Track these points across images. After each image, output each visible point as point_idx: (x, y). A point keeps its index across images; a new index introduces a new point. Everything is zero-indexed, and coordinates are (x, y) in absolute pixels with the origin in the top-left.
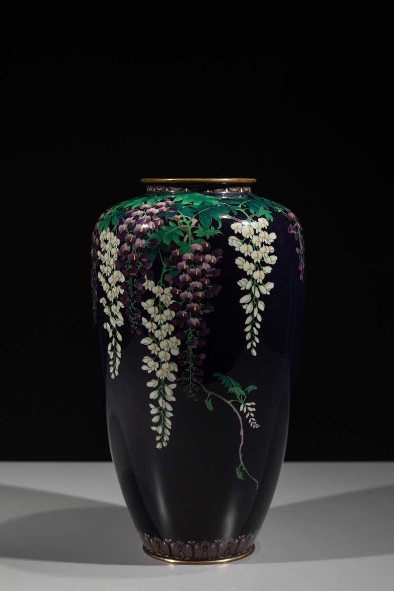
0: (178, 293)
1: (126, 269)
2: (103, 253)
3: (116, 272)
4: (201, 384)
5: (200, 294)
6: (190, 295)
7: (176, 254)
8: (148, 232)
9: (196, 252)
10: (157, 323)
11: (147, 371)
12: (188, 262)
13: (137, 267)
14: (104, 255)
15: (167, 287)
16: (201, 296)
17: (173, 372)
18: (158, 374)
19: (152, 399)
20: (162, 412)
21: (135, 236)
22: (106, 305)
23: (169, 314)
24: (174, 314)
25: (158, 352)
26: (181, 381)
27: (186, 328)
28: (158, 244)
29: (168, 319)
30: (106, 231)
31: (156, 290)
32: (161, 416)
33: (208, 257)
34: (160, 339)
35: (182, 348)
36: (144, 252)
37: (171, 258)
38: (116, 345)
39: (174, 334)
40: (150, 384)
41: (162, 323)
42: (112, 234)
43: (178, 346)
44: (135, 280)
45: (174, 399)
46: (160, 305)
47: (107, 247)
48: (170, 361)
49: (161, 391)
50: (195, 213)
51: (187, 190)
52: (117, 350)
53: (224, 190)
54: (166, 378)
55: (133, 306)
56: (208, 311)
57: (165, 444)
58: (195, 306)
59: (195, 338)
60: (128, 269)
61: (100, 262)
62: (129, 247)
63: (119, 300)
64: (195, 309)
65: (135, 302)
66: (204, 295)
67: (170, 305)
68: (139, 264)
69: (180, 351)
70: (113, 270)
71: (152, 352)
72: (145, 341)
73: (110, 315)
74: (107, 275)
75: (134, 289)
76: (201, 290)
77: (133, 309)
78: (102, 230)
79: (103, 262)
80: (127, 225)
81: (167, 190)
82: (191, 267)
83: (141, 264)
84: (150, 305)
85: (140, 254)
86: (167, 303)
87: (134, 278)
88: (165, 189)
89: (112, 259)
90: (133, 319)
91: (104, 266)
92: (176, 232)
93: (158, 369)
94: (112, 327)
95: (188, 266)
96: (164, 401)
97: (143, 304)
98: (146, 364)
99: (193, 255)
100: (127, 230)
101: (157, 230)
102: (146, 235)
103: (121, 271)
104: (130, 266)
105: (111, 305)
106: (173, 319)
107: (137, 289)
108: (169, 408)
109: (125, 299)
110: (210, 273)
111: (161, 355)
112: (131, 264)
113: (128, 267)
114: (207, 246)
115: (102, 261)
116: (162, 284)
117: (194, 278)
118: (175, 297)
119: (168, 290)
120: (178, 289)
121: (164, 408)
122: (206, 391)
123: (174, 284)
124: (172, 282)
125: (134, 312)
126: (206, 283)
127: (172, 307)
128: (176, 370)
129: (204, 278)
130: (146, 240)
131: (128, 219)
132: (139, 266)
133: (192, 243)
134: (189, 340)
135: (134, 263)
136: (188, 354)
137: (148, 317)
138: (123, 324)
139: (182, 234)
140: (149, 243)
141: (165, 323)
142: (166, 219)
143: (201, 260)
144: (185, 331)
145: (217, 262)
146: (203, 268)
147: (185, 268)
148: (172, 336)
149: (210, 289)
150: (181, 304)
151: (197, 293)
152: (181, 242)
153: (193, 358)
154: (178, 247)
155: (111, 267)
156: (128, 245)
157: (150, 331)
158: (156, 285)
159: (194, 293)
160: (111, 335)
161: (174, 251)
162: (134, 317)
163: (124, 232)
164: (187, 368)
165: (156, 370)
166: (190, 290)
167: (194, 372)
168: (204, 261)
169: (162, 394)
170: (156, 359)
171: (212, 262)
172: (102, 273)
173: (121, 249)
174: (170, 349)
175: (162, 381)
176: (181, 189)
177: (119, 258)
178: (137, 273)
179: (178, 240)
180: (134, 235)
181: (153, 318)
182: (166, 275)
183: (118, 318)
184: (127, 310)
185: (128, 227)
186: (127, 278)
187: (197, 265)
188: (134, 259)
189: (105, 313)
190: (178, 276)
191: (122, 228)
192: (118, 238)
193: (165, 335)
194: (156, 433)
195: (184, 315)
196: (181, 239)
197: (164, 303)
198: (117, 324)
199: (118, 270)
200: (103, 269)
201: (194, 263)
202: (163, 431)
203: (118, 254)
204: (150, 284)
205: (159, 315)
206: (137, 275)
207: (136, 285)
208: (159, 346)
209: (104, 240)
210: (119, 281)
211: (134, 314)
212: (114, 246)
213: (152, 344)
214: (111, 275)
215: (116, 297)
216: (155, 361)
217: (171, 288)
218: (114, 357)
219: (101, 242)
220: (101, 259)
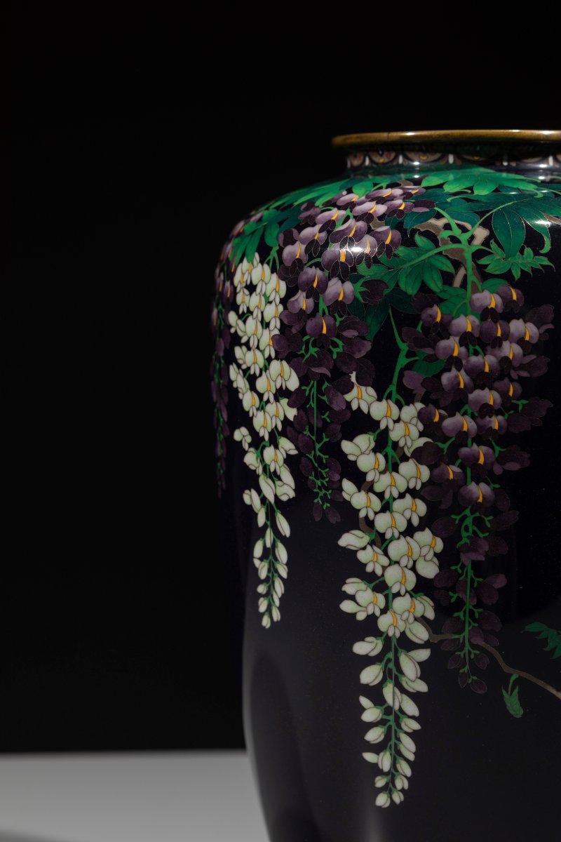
0: (437, 419)
1: (302, 356)
2: (243, 317)
3: (275, 366)
4: (493, 651)
5: (495, 422)
6: (468, 424)
7: (434, 317)
8: (360, 263)
9: (486, 314)
10: (381, 496)
11: (354, 615)
12: (465, 339)
13: (332, 353)
14: (245, 322)
15: (408, 404)
16: (496, 427)
17: (423, 620)
18: (384, 623)
19: (367, 685)
20: (392, 717)
21: (327, 273)
22: (250, 445)
23: (413, 473)
24: (425, 473)
25: (384, 568)
26: (441, 642)
27: (458, 508)
28: (386, 292)
29: (411, 486)
30: (251, 261)
31: (380, 410)
32: (390, 728)
33: (517, 326)
34: (388, 536)
35: (444, 559)
36: (348, 314)
37: (419, 329)
38: (274, 545)
39: (425, 523)
40: (361, 648)
41: (396, 494)
42: (267, 268)
43: (436, 555)
44: (326, 385)
45: (422, 687)
46: (389, 449)
47: (254, 301)
48: (414, 592)
49: (391, 665)
50: (481, 214)
51: (451, 159)
52: (276, 559)
53: (544, 158)
54: (403, 634)
55: (320, 450)
56: (514, 466)
57: (398, 798)
58: (481, 453)
59: (481, 535)
60: (307, 356)
61: (236, 340)
62: (311, 301)
63: (283, 434)
64: (481, 461)
65: (326, 440)
66: (504, 424)
67: (417, 450)
68: (336, 345)
69: (440, 567)
70: (269, 360)
72: (349, 540)
73: (260, 471)
74: (252, 372)
75: (322, 407)
76: (498, 413)
77: (319, 459)
78: (241, 261)
79: (244, 340)
80: (304, 247)
81: (401, 160)
82: (471, 351)
83: (340, 343)
84: (364, 448)
85: (339, 319)
86: (409, 443)
87: (322, 379)
88: (396, 157)
89: (266, 332)
90: (318, 483)
91: (244, 348)
92: (432, 261)
93: (384, 611)
94: (264, 500)
95: (463, 349)
96: (397, 691)
97: (347, 446)
98: (352, 598)
99: (477, 322)
100: (305, 258)
101: (383, 258)
102: (354, 269)
103: (289, 362)
104: (313, 350)
105: (264, 447)
106: (424, 485)
107: (330, 409)
108: (411, 708)
109: (300, 432)
110: (522, 367)
111: (393, 576)
112: (314, 346)
113: (307, 350)
114: (515, 298)
115: (240, 338)
116: (395, 396)
117: (480, 379)
118: (430, 429)
119: (410, 412)
120: (438, 407)
121: (396, 707)
122: (506, 669)
123: (426, 393)
124: (421, 391)
125: (323, 466)
126: (511, 393)
127: (419, 455)
128: (431, 615)
129: (506, 380)
130: (354, 282)
131: (308, 232)
132: (335, 350)
133: (475, 290)
134: (465, 540)
135: (323, 342)
136: (461, 575)
137: (359, 479)
138: (292, 494)
139: (449, 268)
140: (364, 289)
141: (402, 496)
142: (406, 230)
143: (499, 334)
144: (453, 517)
145: (539, 340)
146: (503, 355)
147: (456, 354)
148: (421, 528)
149: (520, 408)
150: (445, 446)
151: (487, 418)
152: (447, 288)
153: (475, 585)
154: (440, 301)
155: (262, 352)
156: (307, 297)
157: (362, 514)
158: (379, 399)
159: (479, 420)
160: (261, 520)
161: (429, 311)
162: (324, 478)
163: (298, 264)
164: (459, 611)
165: (378, 613)
166: (470, 411)
167: (475, 620)
168: (506, 336)
169: (393, 674)
170: (379, 585)
171: (527, 338)
172: (239, 366)
173: (289, 305)
174: (415, 562)
175: (394, 642)
176: (438, 156)
177: (284, 328)
178: (331, 366)
179: (440, 283)
180: (322, 270)
181: (372, 483)
182: (406, 373)
183: (280, 479)
184: (303, 460)
185: (307, 250)
186: (303, 380)
187: (489, 348)
188: (324, 331)
189: (245, 467)
190: (438, 376)
191: (293, 254)
192: (281, 277)
193: (402, 525)
194: (376, 770)
195: (451, 477)
196: (447, 279)
197: (401, 444)
198: (278, 494)
199: (282, 360)
200: (242, 356)
201: (480, 341)
202: (394, 765)
203: (281, 320)
204: (365, 396)
205: (388, 474)
206: (331, 371)
207: (328, 397)
208: (386, 553)
209: (244, 285)
210: (284, 388)
211: (323, 472)
212: (271, 299)
213: (369, 547)
214: (264, 373)
215: (276, 427)
216: (376, 590)
217: (420, 406)
218: (270, 575)
219: (238, 289)
220: (236, 331)
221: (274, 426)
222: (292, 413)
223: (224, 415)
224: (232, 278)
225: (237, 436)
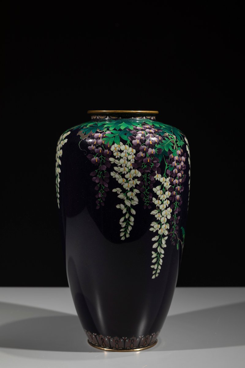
0: (172, 181)
1: (142, 168)
2: (119, 159)
3: (133, 171)
4: (177, 234)
6: (177, 181)
7: (171, 157)
8: (155, 144)
9: (179, 155)
10: (161, 200)
11: (153, 231)
13: (151, 167)
17: (167, 229)
18: (160, 232)
19: (154, 248)
20: (159, 254)
21: (148, 147)
22: (121, 192)
23: (168, 194)
24: (170, 194)
25: (161, 218)
26: (170, 234)
27: (175, 201)
28: (162, 151)
29: (167, 197)
30: (119, 144)
31: (162, 180)
32: (158, 259)
33: (183, 158)
34: (162, 210)
35: (172, 214)
36: (154, 157)
37: (169, 160)
38: (129, 218)
39: (170, 206)
40: (154, 239)
41: (164, 200)
42: (127, 146)
44: (149, 174)
45: (165, 246)
47: (123, 155)
48: (166, 223)
49: (160, 242)
50: (171, 132)
52: (130, 221)
54: (163, 234)
55: (147, 191)
56: (182, 190)
57: (157, 275)
58: (179, 188)
59: (178, 207)
60: (144, 168)
61: (114, 165)
62: (144, 154)
63: (136, 188)
64: (179, 190)
65: (149, 188)
66: (182, 181)
67: (169, 188)
68: (152, 165)
69: (171, 216)
70: (131, 169)
71: (157, 219)
72: (153, 212)
73: (125, 198)
74: (123, 173)
75: (148, 180)
76: (181, 178)
77: (146, 193)
78: (113, 143)
79: (119, 165)
80: (139, 140)
82: (177, 164)
83: (153, 164)
84: (158, 189)
85: (152, 158)
87: (148, 173)
89: (129, 162)
90: (146, 199)
91: (119, 167)
92: (169, 143)
93: (160, 229)
94: (126, 206)
96: (161, 248)
97: (154, 189)
98: (153, 227)
99: (178, 157)
100: (140, 143)
101: (160, 143)
102: (154, 146)
103: (138, 170)
104: (145, 166)
105: (128, 192)
106: (170, 197)
107: (150, 180)
108: (163, 252)
109: (141, 187)
110: (184, 167)
111: (162, 220)
112: (146, 165)
113: (144, 166)
114: (182, 151)
115: (117, 164)
116: (165, 176)
118: (172, 183)
119: (168, 179)
120: (173, 178)
121: (160, 252)
122: (178, 239)
123: (171, 175)
124: (170, 174)
125: (147, 195)
126: (182, 174)
127: (169, 190)
128: (169, 228)
129: (182, 171)
130: (155, 149)
131: (138, 137)
132: (152, 166)
133: (177, 150)
134: (175, 209)
135: (148, 164)
136: (174, 217)
137: (157, 197)
138: (137, 203)
139: (173, 145)
140: (157, 151)
141: (165, 200)
142: (162, 136)
144: (174, 204)
145: (185, 161)
146: (181, 165)
147: (175, 165)
148: (168, 207)
149: (183, 177)
150: (173, 187)
153: (176, 219)
154: (172, 153)
155: (128, 168)
156: (143, 153)
157: (157, 206)
158: (162, 177)
159: (179, 180)
160: (124, 212)
161: (171, 155)
162: (148, 198)
163: (138, 145)
164: (173, 226)
165: (158, 229)
166: (177, 178)
167: (175, 228)
168: (182, 160)
169: (160, 245)
170: (159, 222)
172: (116, 172)
173: (137, 155)
174: (167, 216)
175: (161, 236)
177: (135, 161)
178: (151, 170)
179: (172, 149)
180: (146, 146)
181: (160, 198)
182: (167, 170)
183: (133, 200)
184: (142, 194)
186: (143, 174)
187: (180, 163)
188: (149, 161)
189: (118, 198)
190: (173, 171)
191: (136, 143)
192: (133, 148)
193: (165, 207)
194: (153, 269)
195: (174, 194)
196: (173, 147)
197: (166, 187)
198: (132, 204)
199: (135, 169)
200: (118, 169)
201: (178, 162)
202: (157, 267)
203: (135, 159)
204: (159, 177)
205: (163, 195)
206: (151, 171)
207: (150, 178)
208: (161, 215)
209: (117, 150)
210: (136, 176)
211: (148, 196)
212: (130, 154)
213: (158, 214)
214: (128, 173)
215: (133, 187)
216: (159, 224)
217: (170, 178)
218: (127, 226)
219: (114, 152)
220: (114, 163)
221: (132, 186)
222: (138, 183)
223: (105, 186)
224: (109, 149)
225: (114, 190)
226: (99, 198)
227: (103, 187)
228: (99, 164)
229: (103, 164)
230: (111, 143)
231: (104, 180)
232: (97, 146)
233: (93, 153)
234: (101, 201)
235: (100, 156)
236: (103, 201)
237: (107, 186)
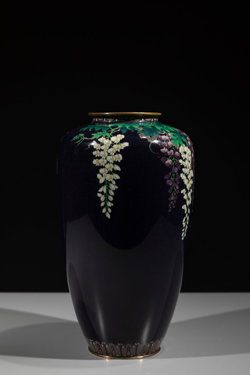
2: (184, 160)
14: (185, 162)
22: (185, 193)
30: (183, 146)
42: (187, 147)
47: (186, 156)
61: (183, 167)
70: (190, 170)
73: (187, 199)
74: (187, 174)
78: (180, 146)
79: (185, 166)
91: (185, 168)
94: (187, 206)
105: (188, 192)
115: (184, 166)
138: (191, 203)
155: (189, 168)
172: (184, 173)
173: (192, 156)
191: (189, 144)
192: (190, 149)
200: (185, 171)
209: (183, 152)
212: (189, 155)
219: (182, 154)
220: (183, 165)
223: (177, 188)
224: (178, 151)
225: (182, 192)
226: (171, 201)
227: (175, 189)
228: (172, 166)
229: (175, 166)
230: (178, 145)
231: (176, 183)
232: (169, 148)
233: (166, 156)
234: (173, 204)
235: (173, 158)
236: (174, 203)
237: (178, 188)
